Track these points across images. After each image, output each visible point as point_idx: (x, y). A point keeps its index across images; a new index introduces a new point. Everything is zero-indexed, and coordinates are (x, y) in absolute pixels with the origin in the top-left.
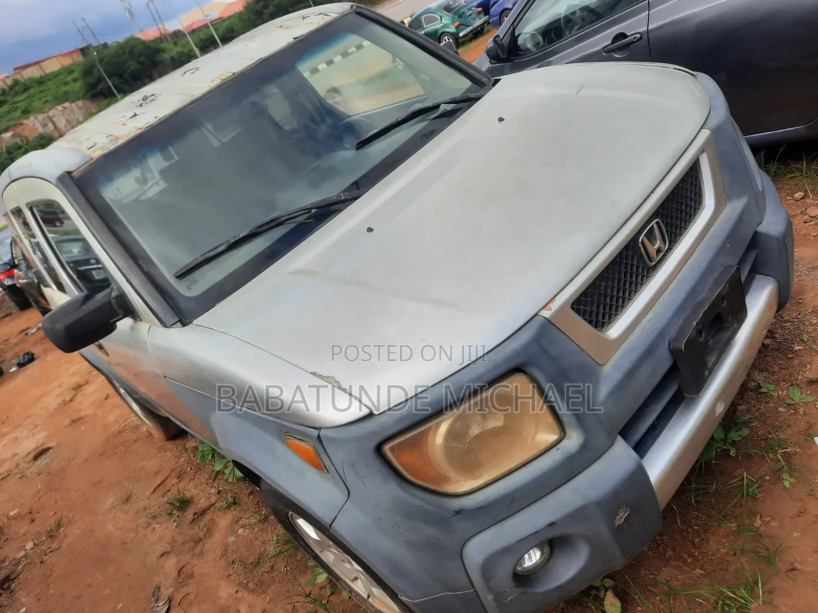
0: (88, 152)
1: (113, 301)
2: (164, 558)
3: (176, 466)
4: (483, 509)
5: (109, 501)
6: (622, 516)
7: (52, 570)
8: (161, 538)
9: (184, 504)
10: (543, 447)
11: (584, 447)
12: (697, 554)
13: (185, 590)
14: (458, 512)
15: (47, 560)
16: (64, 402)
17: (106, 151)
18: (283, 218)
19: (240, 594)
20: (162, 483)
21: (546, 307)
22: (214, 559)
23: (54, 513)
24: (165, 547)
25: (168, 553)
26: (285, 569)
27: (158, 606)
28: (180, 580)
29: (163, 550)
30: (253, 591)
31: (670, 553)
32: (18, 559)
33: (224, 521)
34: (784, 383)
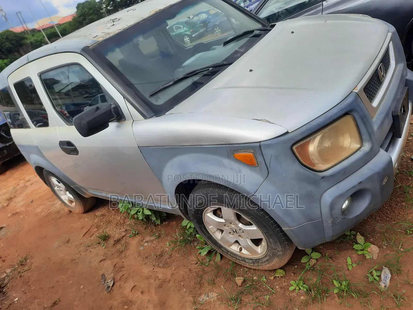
0: (94, 39)
1: (112, 110)
2: (102, 262)
3: (93, 224)
4: (332, 176)
5: (56, 244)
6: (385, 181)
7: (29, 279)
8: (97, 255)
9: (106, 238)
10: (354, 150)
11: (372, 149)
12: (390, 216)
13: (121, 274)
14: (323, 178)
15: (24, 275)
16: (3, 207)
17: (105, 38)
18: (198, 71)
19: (155, 270)
20: (87, 232)
21: (355, 89)
22: (135, 258)
23: (18, 256)
24: (102, 258)
25: (104, 260)
26: (179, 255)
27: (107, 282)
28: (116, 270)
29: (100, 259)
30: (163, 267)
31: (378, 218)
32: (3, 278)
33: (134, 242)
34: (408, 152)
